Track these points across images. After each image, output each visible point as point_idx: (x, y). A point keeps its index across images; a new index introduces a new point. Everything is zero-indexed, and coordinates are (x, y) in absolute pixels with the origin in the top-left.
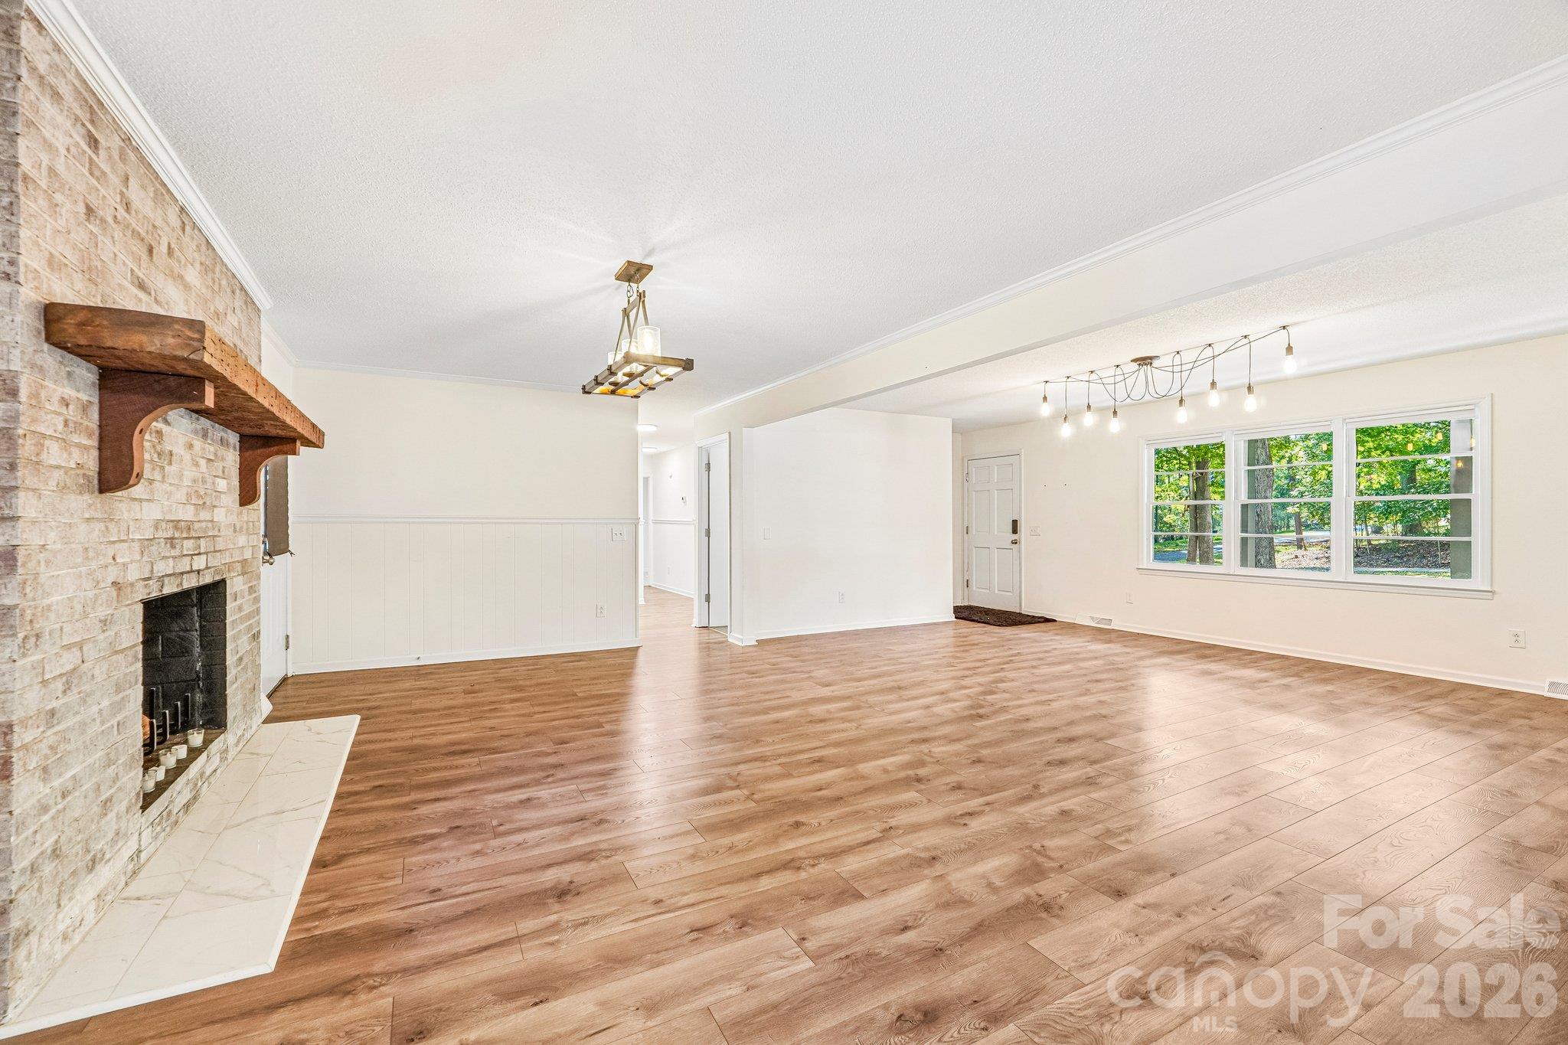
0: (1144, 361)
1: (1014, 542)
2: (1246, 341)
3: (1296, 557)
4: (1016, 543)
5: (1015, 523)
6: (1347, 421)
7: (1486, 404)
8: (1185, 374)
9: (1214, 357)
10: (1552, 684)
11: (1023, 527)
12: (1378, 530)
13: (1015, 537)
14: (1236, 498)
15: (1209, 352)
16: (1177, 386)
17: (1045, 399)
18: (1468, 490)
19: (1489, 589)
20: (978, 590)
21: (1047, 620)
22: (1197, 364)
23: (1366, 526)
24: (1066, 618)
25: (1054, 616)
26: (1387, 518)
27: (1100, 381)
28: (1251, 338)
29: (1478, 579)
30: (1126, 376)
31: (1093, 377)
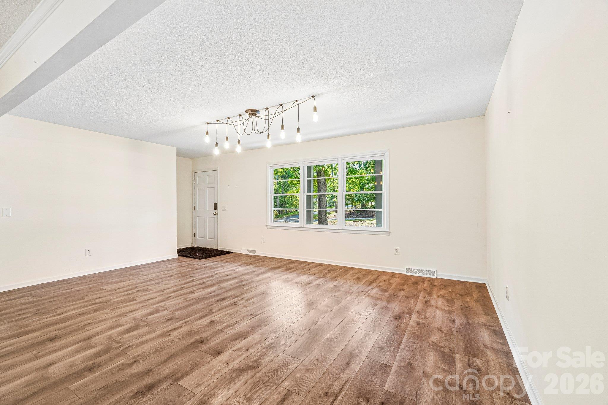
0: (253, 112)
1: (215, 214)
2: (296, 103)
3: (335, 215)
4: (216, 214)
5: (215, 204)
6: (343, 159)
7: (387, 154)
8: (270, 120)
9: (283, 111)
10: (407, 269)
11: (219, 206)
12: (355, 207)
13: (215, 211)
14: (304, 192)
15: (280, 109)
16: (267, 128)
17: (207, 133)
18: (381, 189)
19: (389, 231)
20: (199, 238)
21: (228, 253)
22: (276, 115)
23: (353, 205)
24: (237, 251)
25: (232, 250)
26: (357, 202)
27: (232, 124)
28: (299, 102)
29: (384, 227)
30: (244, 121)
31: (229, 121)
